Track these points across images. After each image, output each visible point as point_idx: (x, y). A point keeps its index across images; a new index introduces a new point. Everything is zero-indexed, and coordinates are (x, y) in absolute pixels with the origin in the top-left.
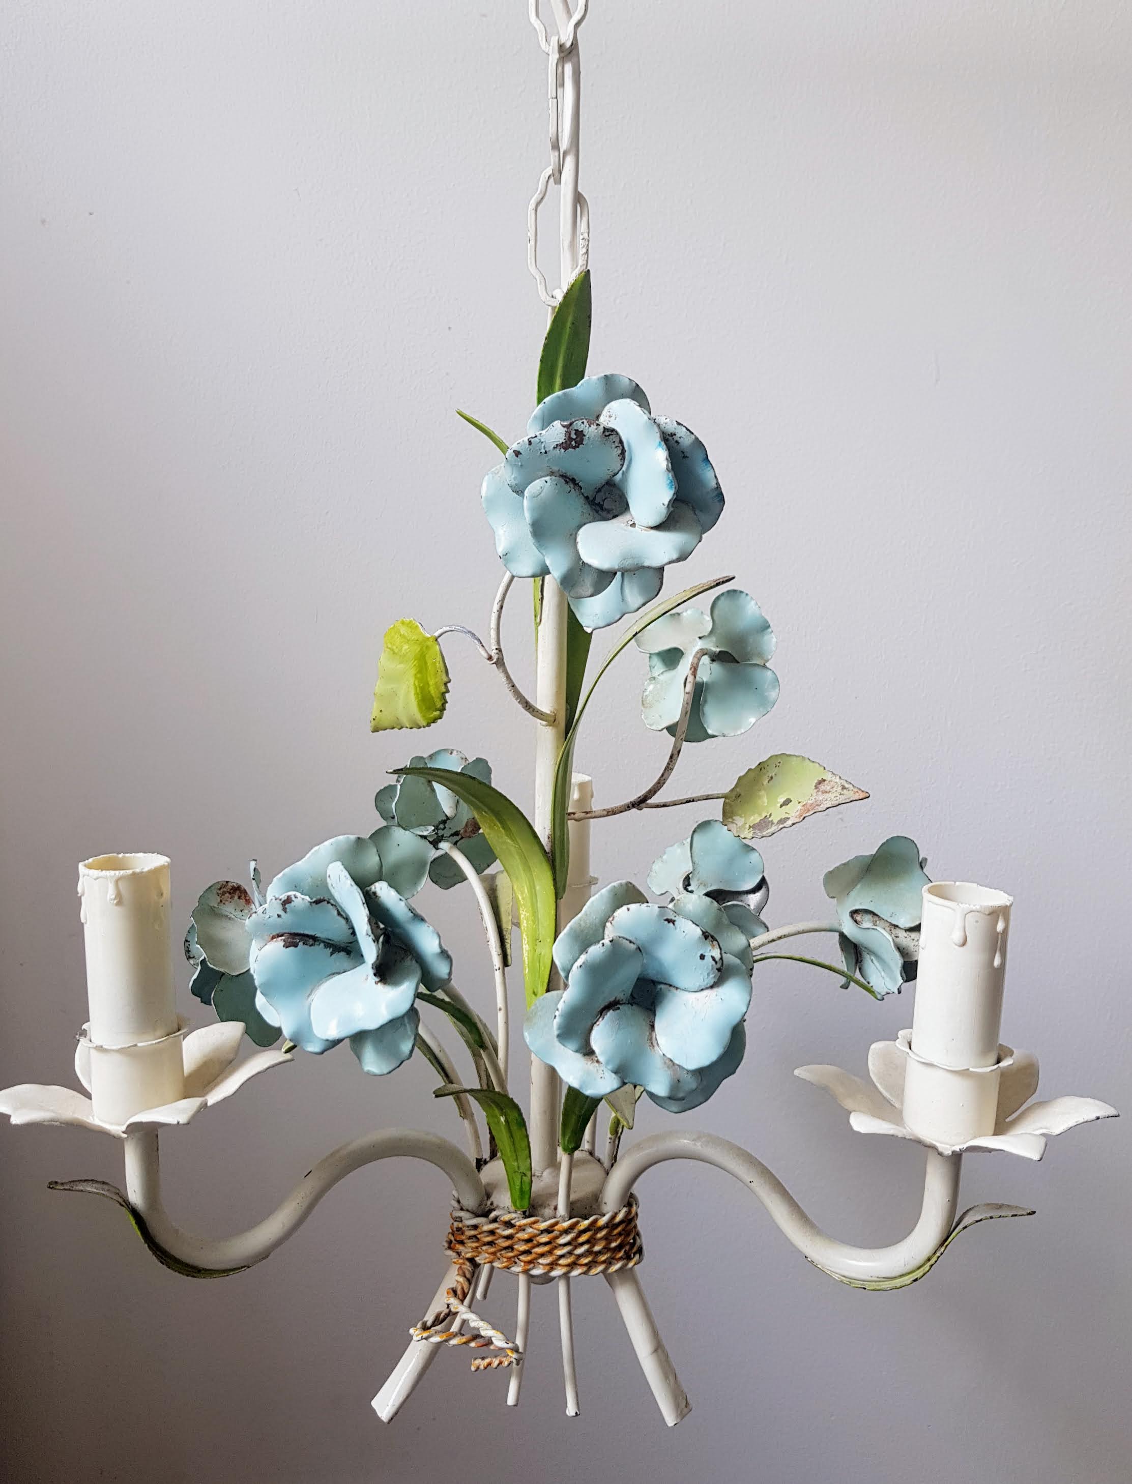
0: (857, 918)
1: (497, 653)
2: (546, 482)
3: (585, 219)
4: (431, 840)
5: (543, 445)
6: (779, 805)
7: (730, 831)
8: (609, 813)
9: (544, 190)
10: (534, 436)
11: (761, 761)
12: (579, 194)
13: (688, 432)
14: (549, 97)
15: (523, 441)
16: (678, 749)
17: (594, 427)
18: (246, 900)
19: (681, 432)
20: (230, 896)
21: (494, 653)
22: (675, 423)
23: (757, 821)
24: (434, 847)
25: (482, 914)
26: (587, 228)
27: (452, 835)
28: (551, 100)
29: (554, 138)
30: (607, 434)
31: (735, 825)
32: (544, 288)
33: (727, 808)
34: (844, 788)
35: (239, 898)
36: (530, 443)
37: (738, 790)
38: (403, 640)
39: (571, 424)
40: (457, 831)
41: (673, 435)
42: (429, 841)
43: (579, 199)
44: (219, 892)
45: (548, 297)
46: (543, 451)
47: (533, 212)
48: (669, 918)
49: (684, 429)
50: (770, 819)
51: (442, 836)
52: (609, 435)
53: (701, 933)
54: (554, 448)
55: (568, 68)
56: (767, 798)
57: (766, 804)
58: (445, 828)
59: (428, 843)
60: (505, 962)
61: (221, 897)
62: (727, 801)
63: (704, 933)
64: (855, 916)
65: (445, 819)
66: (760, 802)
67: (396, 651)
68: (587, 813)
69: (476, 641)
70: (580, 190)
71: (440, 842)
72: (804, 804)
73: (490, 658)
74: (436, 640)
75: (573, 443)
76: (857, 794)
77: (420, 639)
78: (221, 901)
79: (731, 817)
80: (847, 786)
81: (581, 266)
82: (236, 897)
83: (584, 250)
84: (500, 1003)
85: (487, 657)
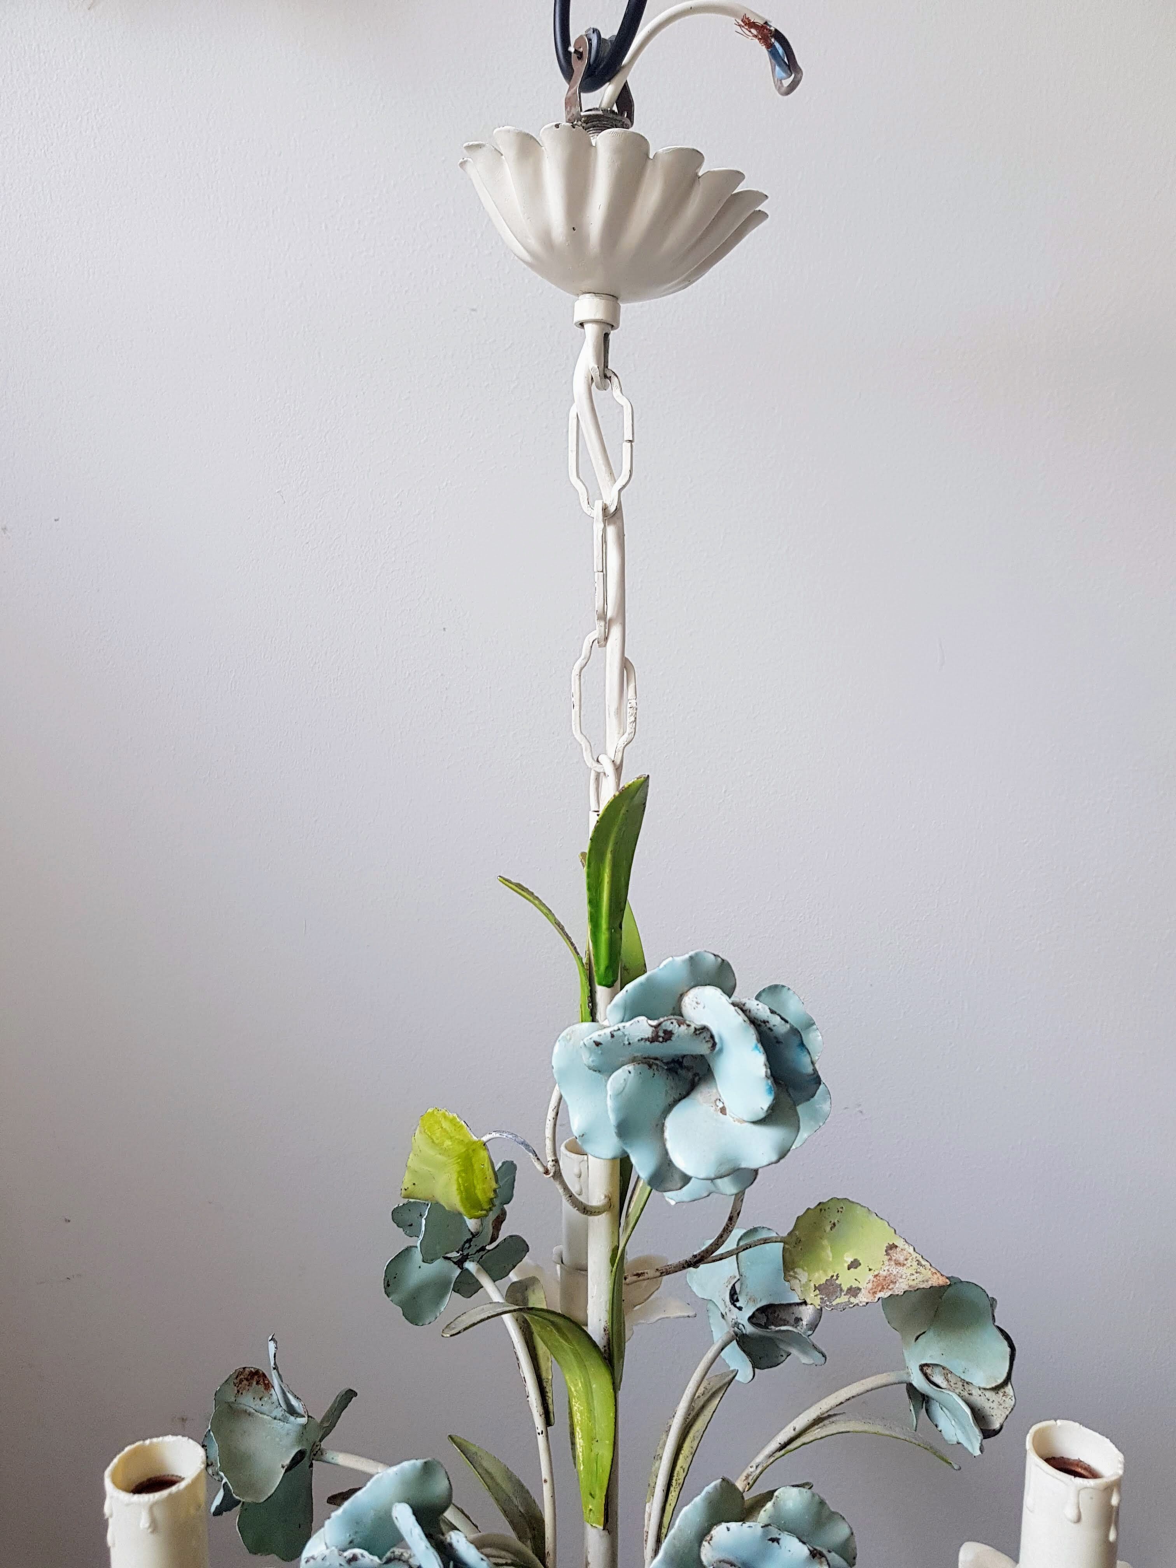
0: (927, 1371)
1: (554, 1165)
2: (630, 1072)
3: (632, 685)
4: (455, 1260)
5: (626, 1038)
6: (846, 1265)
7: (794, 1290)
8: (663, 1274)
9: (588, 655)
10: (616, 1028)
11: (821, 1201)
12: (627, 659)
13: (783, 1022)
14: (595, 570)
15: (605, 1034)
16: (738, 1211)
17: (683, 1027)
18: (265, 1384)
19: (775, 1020)
20: (247, 1383)
21: (550, 1166)
22: (768, 1011)
23: (823, 1281)
24: (459, 1266)
25: (518, 1359)
26: (634, 695)
27: (478, 1251)
28: (596, 574)
29: (601, 610)
30: (698, 1032)
31: (798, 1281)
32: (590, 754)
33: (787, 1254)
34: (919, 1264)
35: (258, 1383)
36: (612, 1036)
37: (797, 1233)
38: (443, 1134)
39: (660, 1024)
40: (483, 1246)
41: (765, 1022)
42: (453, 1262)
43: (626, 665)
44: (235, 1381)
45: (593, 762)
46: (627, 1043)
47: (578, 677)
48: (774, 1536)
49: (779, 1018)
50: (837, 1282)
51: (468, 1255)
52: (700, 1033)
53: (808, 1552)
54: (639, 1040)
55: (611, 531)
56: (831, 1251)
57: (831, 1259)
58: (470, 1246)
59: (452, 1264)
60: (548, 1422)
61: (238, 1387)
62: (787, 1246)
63: (811, 1552)
64: (925, 1368)
65: (471, 1236)
66: (823, 1254)
67: (437, 1142)
68: (638, 1275)
69: (531, 1154)
70: (626, 655)
71: (466, 1261)
72: (876, 1273)
73: (547, 1172)
74: (484, 1145)
75: (661, 1039)
76: (935, 1276)
77: (466, 1141)
78: (238, 1391)
79: (793, 1269)
80: (924, 1262)
81: (629, 734)
82: (255, 1383)
83: (633, 719)
84: (545, 1474)
85: (544, 1171)
